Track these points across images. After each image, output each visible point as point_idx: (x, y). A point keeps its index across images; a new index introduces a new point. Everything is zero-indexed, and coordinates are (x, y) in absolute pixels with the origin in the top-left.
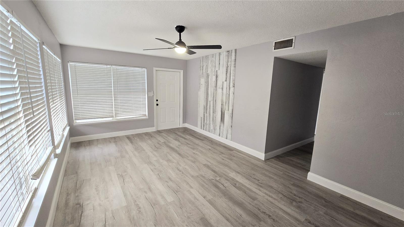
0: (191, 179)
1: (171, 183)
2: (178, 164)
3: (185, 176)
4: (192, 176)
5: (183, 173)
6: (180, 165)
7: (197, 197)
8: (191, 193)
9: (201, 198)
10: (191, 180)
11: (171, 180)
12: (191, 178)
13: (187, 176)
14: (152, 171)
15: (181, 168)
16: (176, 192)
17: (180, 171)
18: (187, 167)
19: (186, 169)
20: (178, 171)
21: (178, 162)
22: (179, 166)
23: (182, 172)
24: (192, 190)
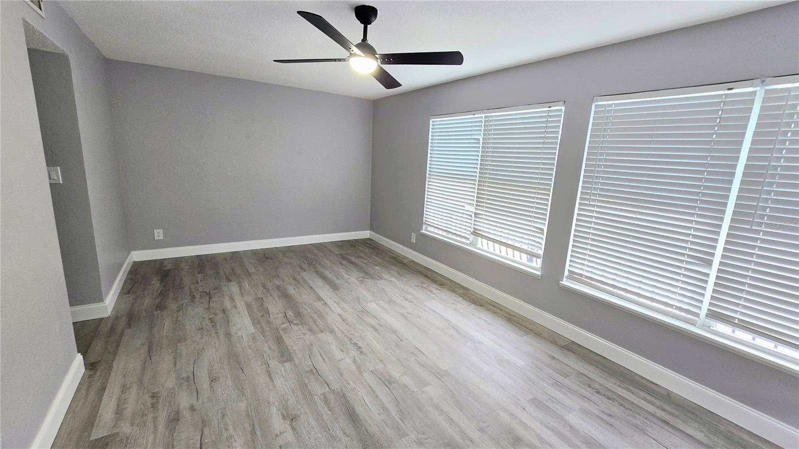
0: (337, 327)
1: (373, 322)
2: (359, 368)
3: (346, 332)
4: (332, 331)
5: (351, 340)
6: (355, 361)
7: (335, 305)
8: (343, 309)
9: (330, 303)
10: (338, 325)
11: (373, 327)
12: (336, 329)
13: (343, 333)
14: (417, 348)
15: (354, 352)
16: (365, 311)
17: (355, 344)
18: (338, 355)
19: (341, 350)
20: (360, 344)
21: (361, 373)
22: (356, 358)
23: (353, 342)
24: (341, 312)
